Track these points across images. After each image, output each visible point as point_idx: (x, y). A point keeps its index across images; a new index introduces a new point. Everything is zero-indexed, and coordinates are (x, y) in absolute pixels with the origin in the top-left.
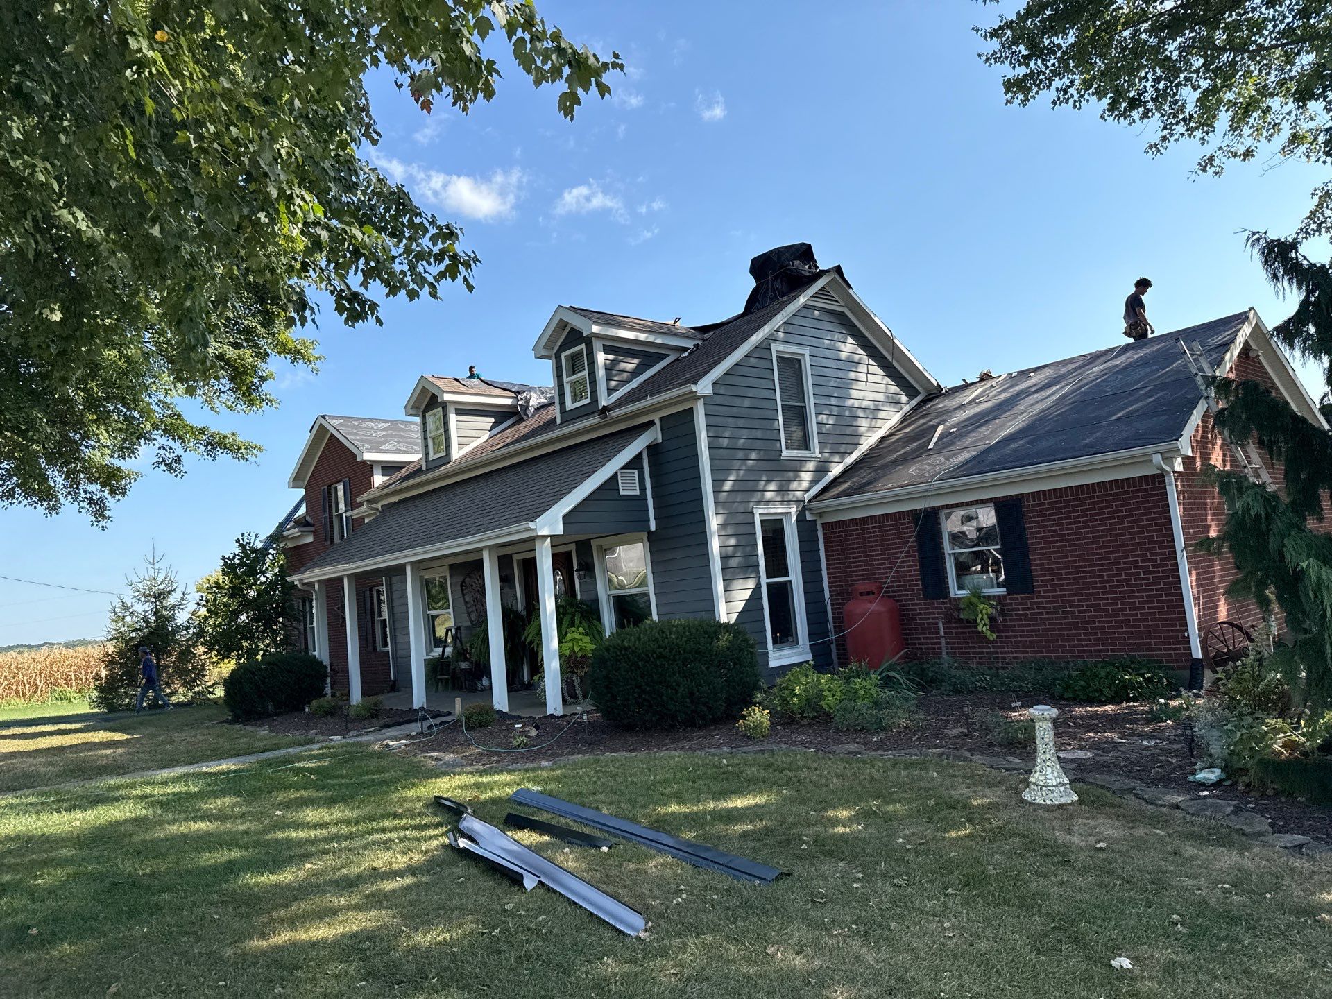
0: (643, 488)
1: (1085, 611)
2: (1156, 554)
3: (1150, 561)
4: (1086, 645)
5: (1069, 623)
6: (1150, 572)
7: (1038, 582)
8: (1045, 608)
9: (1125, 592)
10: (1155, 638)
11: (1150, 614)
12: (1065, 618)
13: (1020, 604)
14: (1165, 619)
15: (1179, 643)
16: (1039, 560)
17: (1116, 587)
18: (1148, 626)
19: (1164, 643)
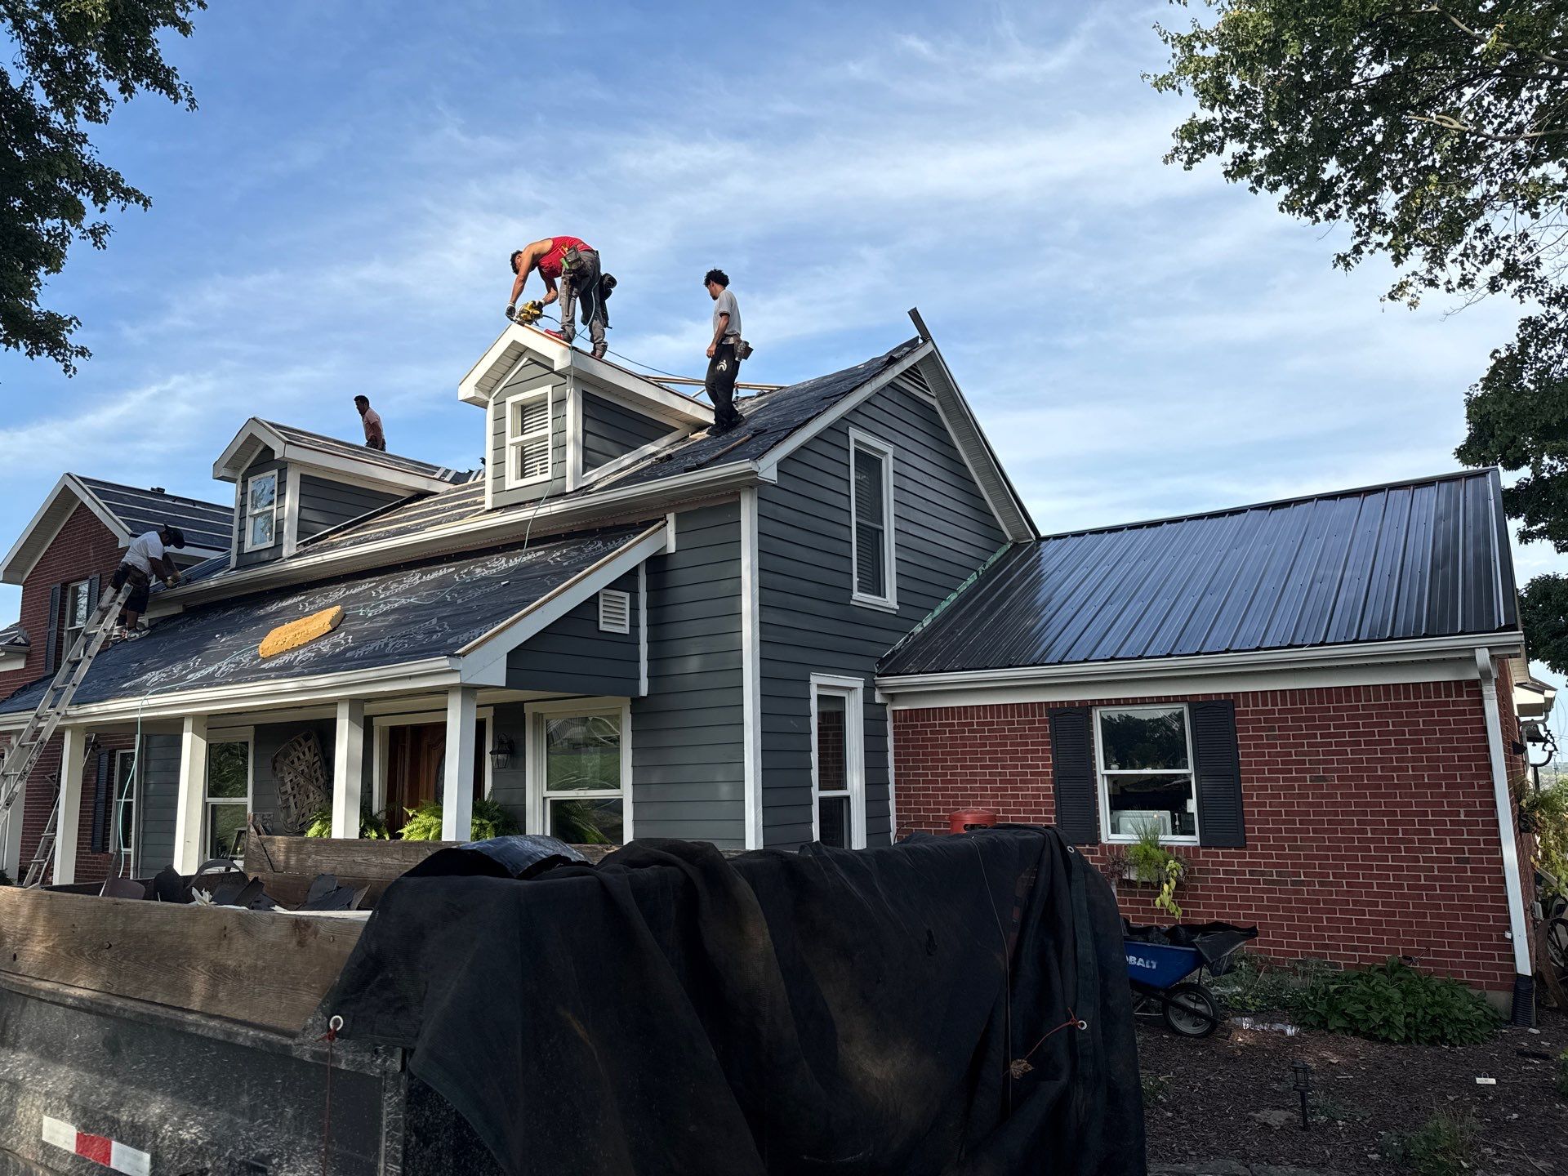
0: (635, 625)
1: (1331, 884)
2: (1460, 805)
3: (1447, 814)
4: (1330, 938)
5: (1303, 901)
6: (1447, 832)
7: (1254, 830)
8: (1263, 873)
9: (1402, 859)
10: (1451, 936)
11: (1444, 897)
12: (1297, 892)
13: (1222, 864)
14: (1470, 908)
15: (1491, 947)
16: (1255, 799)
17: (1387, 850)
18: (1439, 916)
19: (1466, 946)
